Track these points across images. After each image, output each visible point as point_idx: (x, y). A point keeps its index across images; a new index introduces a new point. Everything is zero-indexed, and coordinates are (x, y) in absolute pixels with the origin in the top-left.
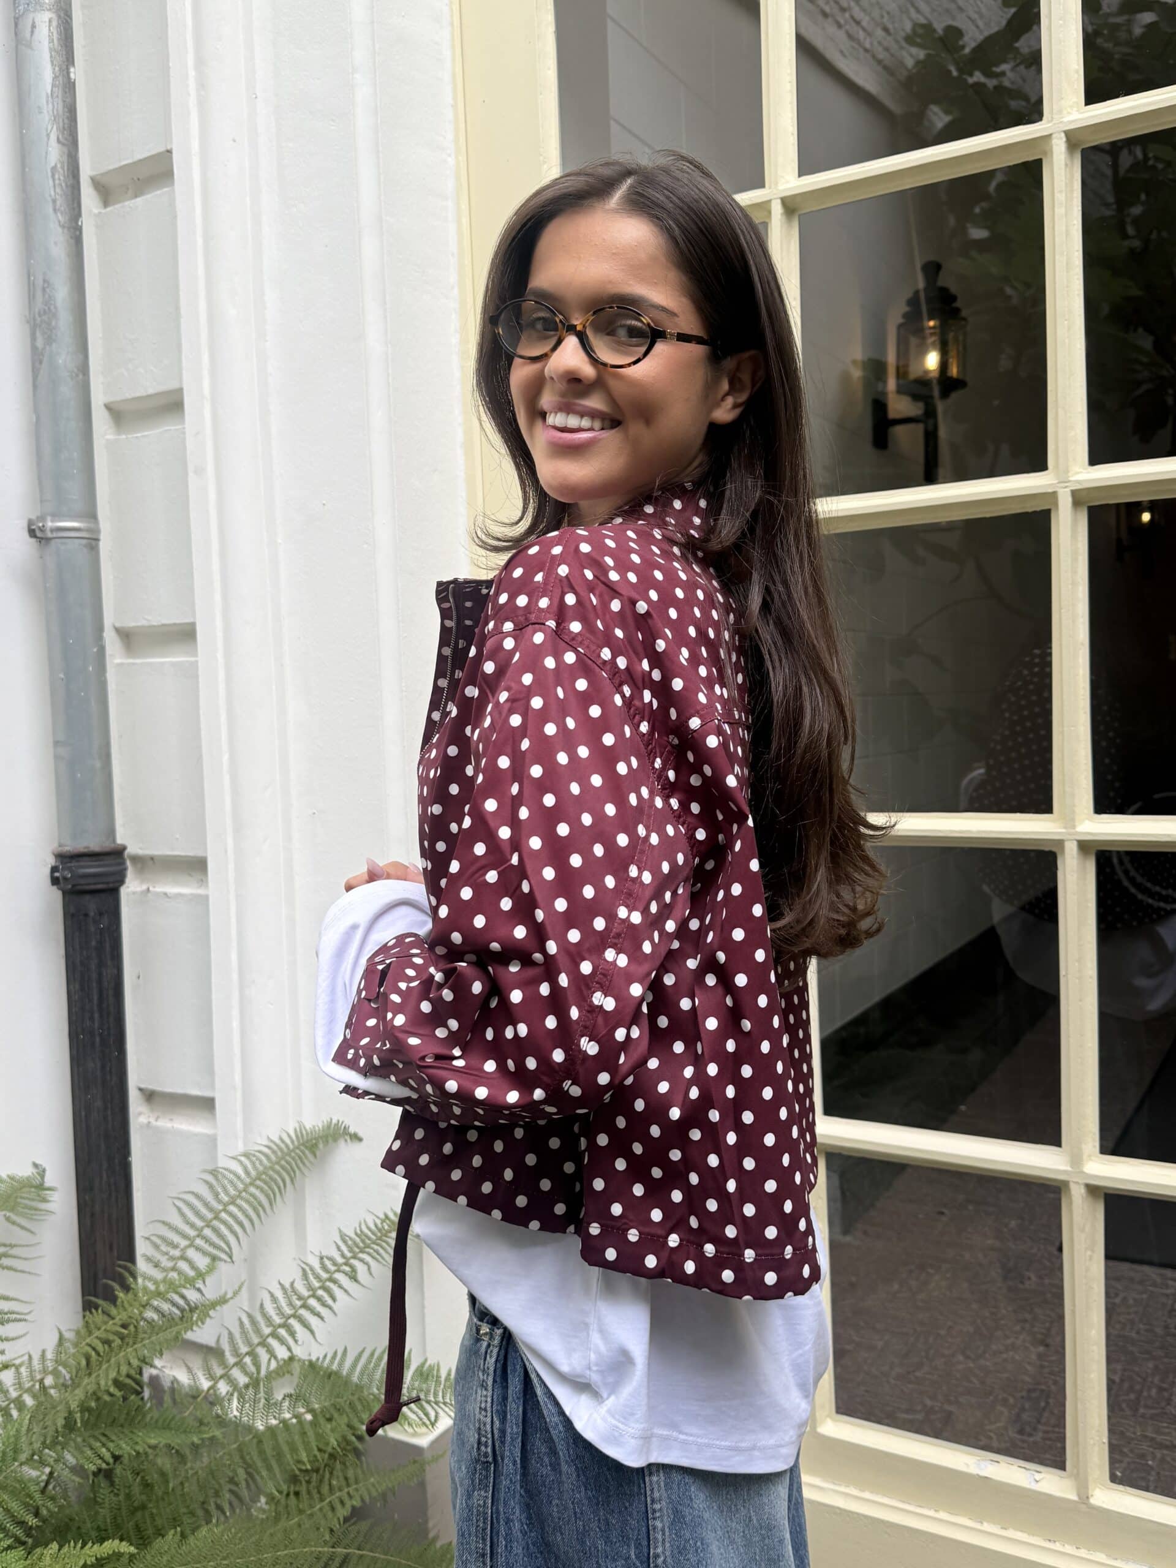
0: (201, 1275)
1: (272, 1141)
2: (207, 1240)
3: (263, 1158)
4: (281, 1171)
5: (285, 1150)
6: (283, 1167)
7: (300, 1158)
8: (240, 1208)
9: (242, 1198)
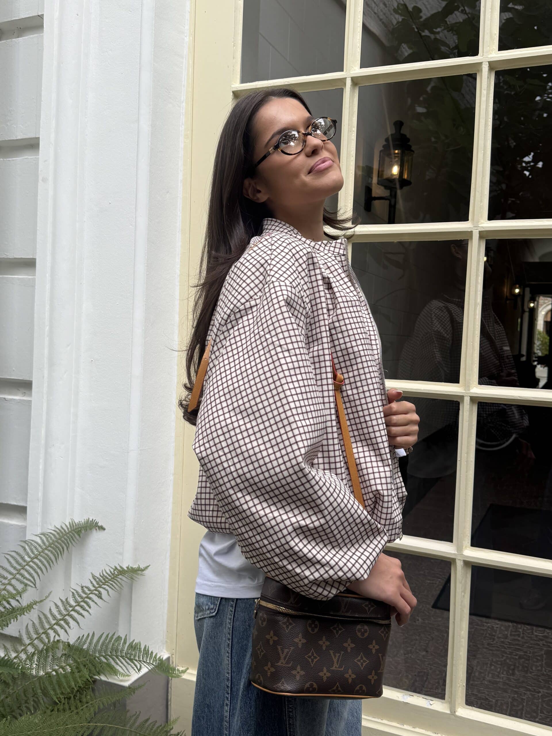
0: (20, 593)
1: (57, 528)
2: (23, 576)
3: (52, 536)
4: (62, 543)
5: (64, 533)
6: (63, 542)
7: (72, 537)
8: (40, 561)
9: (41, 556)
